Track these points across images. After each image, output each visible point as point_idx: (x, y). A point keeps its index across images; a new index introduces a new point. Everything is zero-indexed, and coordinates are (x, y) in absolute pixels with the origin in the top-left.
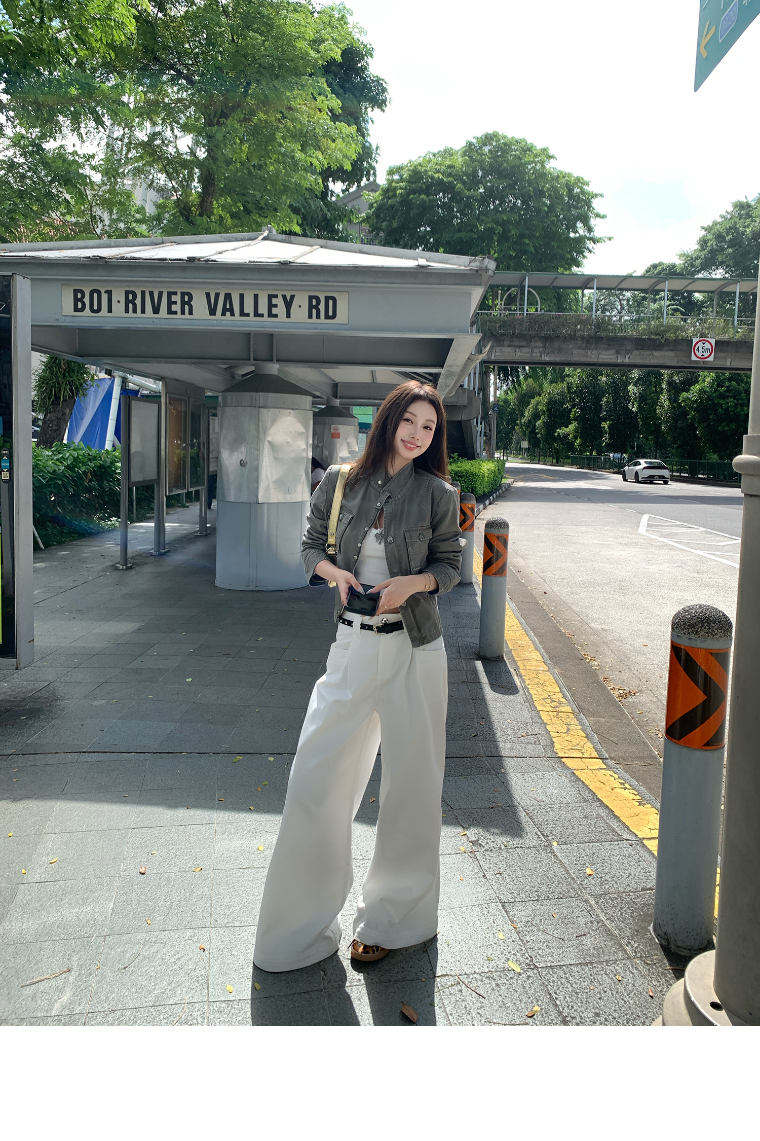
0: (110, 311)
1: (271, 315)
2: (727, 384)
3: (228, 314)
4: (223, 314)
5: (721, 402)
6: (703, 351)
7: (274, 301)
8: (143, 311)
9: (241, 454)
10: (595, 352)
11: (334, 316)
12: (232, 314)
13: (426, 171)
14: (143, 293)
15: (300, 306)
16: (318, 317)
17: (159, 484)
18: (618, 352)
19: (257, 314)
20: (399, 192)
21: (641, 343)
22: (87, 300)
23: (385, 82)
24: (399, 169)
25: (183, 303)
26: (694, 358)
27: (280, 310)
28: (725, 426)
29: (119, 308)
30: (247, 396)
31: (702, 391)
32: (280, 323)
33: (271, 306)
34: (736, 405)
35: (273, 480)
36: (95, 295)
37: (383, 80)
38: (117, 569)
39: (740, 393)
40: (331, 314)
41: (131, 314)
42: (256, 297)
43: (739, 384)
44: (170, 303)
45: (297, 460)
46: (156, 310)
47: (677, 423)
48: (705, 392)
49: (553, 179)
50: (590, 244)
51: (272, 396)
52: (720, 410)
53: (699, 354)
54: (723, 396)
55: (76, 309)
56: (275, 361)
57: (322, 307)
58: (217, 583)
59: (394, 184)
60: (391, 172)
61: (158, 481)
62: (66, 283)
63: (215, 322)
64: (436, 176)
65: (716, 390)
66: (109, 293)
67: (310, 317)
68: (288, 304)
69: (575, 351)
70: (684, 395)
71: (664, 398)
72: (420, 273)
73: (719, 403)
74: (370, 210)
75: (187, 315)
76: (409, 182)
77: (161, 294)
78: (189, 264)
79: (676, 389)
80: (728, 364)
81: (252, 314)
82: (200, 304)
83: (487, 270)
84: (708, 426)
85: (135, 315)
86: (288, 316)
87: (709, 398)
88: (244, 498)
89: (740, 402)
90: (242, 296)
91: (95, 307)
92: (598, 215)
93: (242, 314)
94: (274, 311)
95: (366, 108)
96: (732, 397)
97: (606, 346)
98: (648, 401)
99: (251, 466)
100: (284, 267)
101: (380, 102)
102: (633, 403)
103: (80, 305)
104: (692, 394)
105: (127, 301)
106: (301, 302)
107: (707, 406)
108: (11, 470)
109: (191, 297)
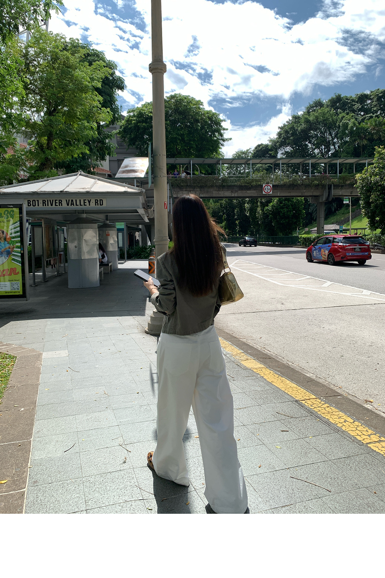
0: (38, 205)
1: (84, 205)
2: (283, 202)
4: (71, 205)
5: (281, 210)
6: (267, 190)
7: (85, 201)
8: (48, 205)
9: (76, 243)
10: (222, 192)
11: (102, 204)
12: (74, 205)
13: (145, 113)
14: (48, 201)
16: (98, 205)
17: (43, 257)
18: (232, 192)
19: (80, 205)
20: (133, 122)
21: (241, 188)
22: (31, 203)
23: (123, 79)
24: (133, 111)
25: (59, 203)
26: (264, 193)
27: (87, 203)
28: (284, 221)
29: (41, 205)
30: (76, 225)
31: (273, 206)
32: (87, 207)
33: (84, 202)
34: (288, 211)
35: (87, 251)
36: (34, 202)
37: (121, 78)
38: (32, 286)
39: (289, 206)
42: (80, 200)
43: (288, 202)
44: (56, 203)
45: (94, 245)
46: (52, 205)
47: (265, 220)
48: (275, 206)
49: (202, 114)
50: (222, 142)
51: (84, 225)
52: (281, 214)
53: (266, 191)
54: (282, 208)
55: (28, 206)
56: (85, 213)
57: (99, 202)
58: (69, 287)
59: (131, 118)
60: (129, 112)
61: (43, 255)
62: (25, 199)
63: (69, 207)
64: (149, 115)
65: (279, 205)
66: (38, 201)
67: (96, 205)
68: (89, 202)
69: (214, 192)
70: (266, 208)
71: (259, 209)
72: (125, 193)
73: (281, 211)
74: (121, 129)
75: (61, 206)
76: (137, 117)
77: (53, 201)
78: (61, 193)
79: (264, 205)
80: (279, 195)
81: (79, 205)
82: (64, 203)
83: (143, 192)
84: (277, 221)
85: (45, 207)
86: (90, 205)
87: (276, 209)
88: (76, 258)
89: (289, 210)
90: (76, 200)
91: (34, 205)
92: (224, 129)
93: (76, 205)
94: (85, 204)
95: (115, 90)
96: (286, 208)
97: (227, 189)
98: (253, 210)
99: (79, 248)
100: (88, 193)
101: (121, 87)
102: (248, 212)
103: (29, 204)
104: (269, 207)
105: (43, 203)
106: (93, 201)
107: (276, 212)
108: (23, 251)
109: (61, 201)
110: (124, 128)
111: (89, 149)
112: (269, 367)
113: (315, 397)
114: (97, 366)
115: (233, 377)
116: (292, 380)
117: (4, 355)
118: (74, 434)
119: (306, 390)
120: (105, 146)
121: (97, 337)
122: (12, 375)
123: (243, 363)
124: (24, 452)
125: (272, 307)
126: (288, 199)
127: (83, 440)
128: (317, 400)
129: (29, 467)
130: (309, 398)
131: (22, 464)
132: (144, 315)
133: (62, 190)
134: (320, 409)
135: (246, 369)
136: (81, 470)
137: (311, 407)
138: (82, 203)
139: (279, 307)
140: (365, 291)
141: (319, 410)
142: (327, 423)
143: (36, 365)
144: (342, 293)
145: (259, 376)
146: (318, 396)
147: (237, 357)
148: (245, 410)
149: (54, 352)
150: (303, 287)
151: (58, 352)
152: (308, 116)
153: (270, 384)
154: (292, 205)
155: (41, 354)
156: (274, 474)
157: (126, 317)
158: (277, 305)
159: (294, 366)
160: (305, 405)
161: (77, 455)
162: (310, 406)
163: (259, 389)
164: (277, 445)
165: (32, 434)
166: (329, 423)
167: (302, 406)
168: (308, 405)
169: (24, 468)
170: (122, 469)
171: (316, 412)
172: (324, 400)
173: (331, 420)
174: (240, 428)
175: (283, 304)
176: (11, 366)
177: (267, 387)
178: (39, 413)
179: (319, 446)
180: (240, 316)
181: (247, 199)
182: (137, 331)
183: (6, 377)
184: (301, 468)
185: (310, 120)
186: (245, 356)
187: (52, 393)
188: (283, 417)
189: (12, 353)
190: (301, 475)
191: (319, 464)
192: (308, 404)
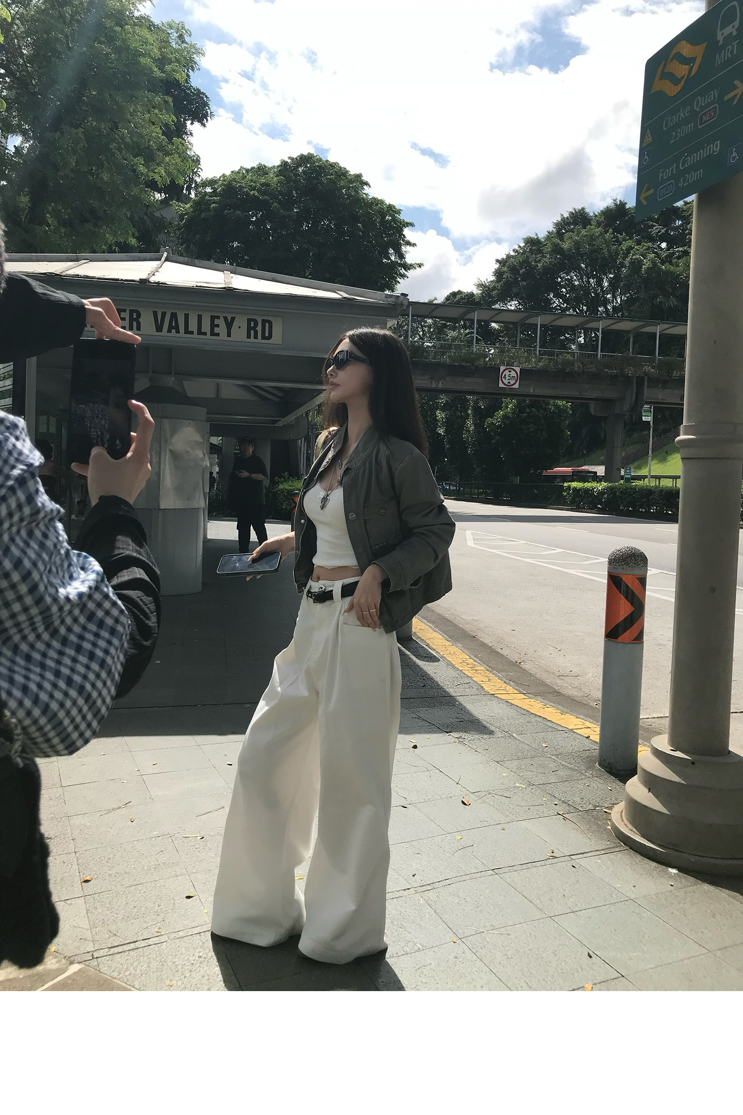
1: (213, 333)
3: (174, 331)
4: (169, 331)
7: (216, 322)
11: (270, 337)
12: (178, 332)
15: (240, 327)
16: (256, 337)
19: (200, 332)
25: (132, 320)
26: (500, 385)
27: (222, 329)
32: (221, 341)
33: (213, 326)
40: (267, 335)
42: (200, 317)
53: (506, 381)
57: (259, 329)
63: (161, 337)
67: (249, 337)
68: (229, 325)
72: (346, 304)
78: (140, 286)
81: (196, 332)
82: (147, 320)
86: (229, 335)
90: (187, 316)
93: (187, 331)
94: (216, 330)
100: (227, 293)
106: (241, 324)
109: (139, 315)
133: (144, 277)
138: (206, 327)
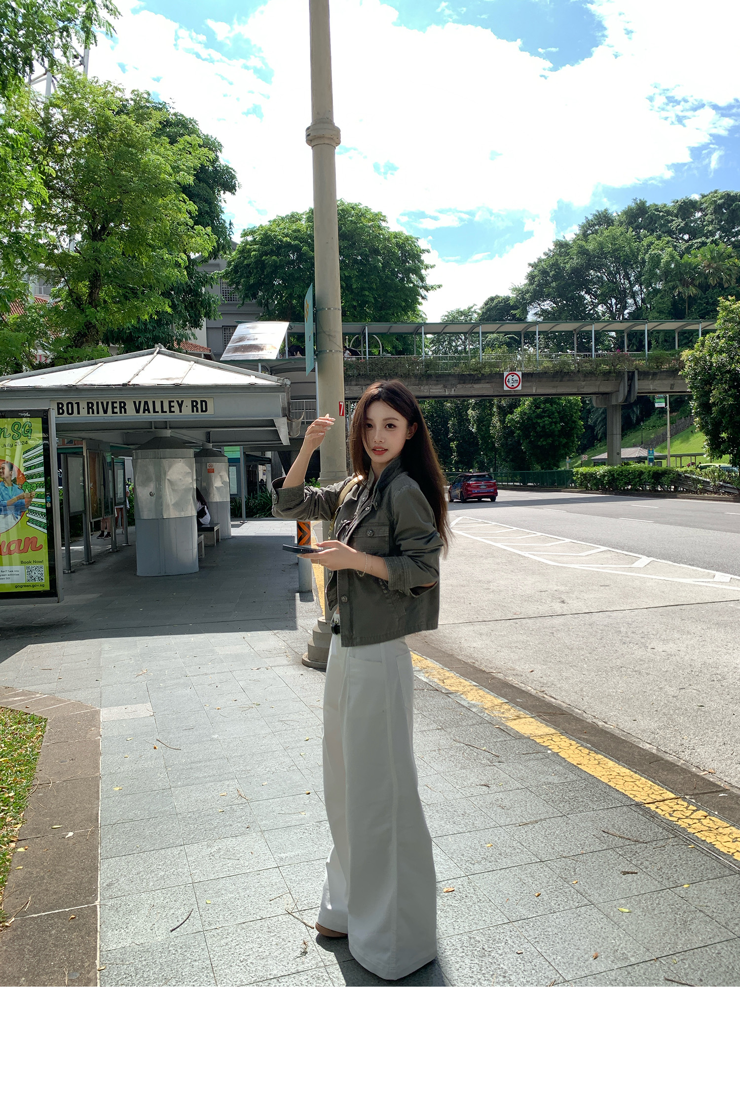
0: (79, 413)
1: (171, 411)
2: (542, 406)
3: (147, 412)
4: (144, 412)
5: (539, 421)
6: (513, 382)
7: (172, 404)
8: (98, 413)
9: (151, 487)
10: (427, 387)
11: (206, 411)
12: (149, 412)
13: (275, 236)
14: (97, 403)
16: (197, 411)
17: (85, 514)
18: (445, 387)
19: (163, 412)
20: (253, 253)
21: (463, 379)
22: (65, 408)
23: (234, 171)
24: (252, 232)
25: (121, 408)
26: (506, 388)
27: (176, 408)
28: (543, 441)
29: (83, 412)
30: (151, 452)
31: (523, 413)
32: (177, 415)
33: (170, 407)
34: (551, 423)
35: (173, 503)
36: (70, 405)
37: (230, 168)
38: (66, 573)
40: (204, 409)
41: (91, 414)
42: (162, 402)
43: (552, 406)
44: (113, 408)
45: (187, 490)
46: (105, 412)
47: (507, 440)
48: (525, 414)
49: (385, 239)
50: (423, 292)
51: (168, 451)
52: (538, 428)
53: (510, 385)
54: (539, 416)
55: (59, 413)
56: (168, 428)
57: (199, 406)
58: (138, 574)
59: (248, 246)
60: (245, 234)
61: (85, 511)
62: (52, 400)
63: (139, 417)
64: (284, 239)
65: (534, 412)
66: (78, 404)
67: (193, 411)
68: (180, 405)
70: (510, 416)
71: (495, 419)
72: (251, 387)
73: (537, 422)
74: (229, 267)
75: (123, 414)
76: (261, 244)
77: (108, 403)
78: (124, 387)
79: (504, 412)
80: (534, 391)
81: (160, 411)
82: (130, 407)
83: (286, 385)
84: (530, 442)
85: (93, 415)
86: (181, 412)
87: (529, 418)
88: (152, 516)
89: (554, 420)
90: (154, 402)
91: (70, 412)
92: (427, 267)
93: (155, 412)
94: (173, 409)
95: (219, 191)
96: (547, 416)
97: (435, 382)
98: (483, 422)
99: (158, 496)
100: (177, 387)
101: (231, 187)
102: (473, 425)
103: (61, 411)
104: (516, 415)
105: (89, 408)
106: (187, 404)
107: (528, 425)
108: (51, 502)
109: (125, 404)
110: (236, 266)
111: (171, 305)
112: (565, 732)
113: (673, 796)
114: (216, 736)
115: (497, 754)
116: (618, 759)
117: (20, 715)
118: (187, 888)
119: (652, 781)
120: (199, 301)
121: (206, 674)
122: (40, 759)
123: (511, 724)
124: (83, 933)
125: (543, 609)
126: (550, 399)
127: (208, 902)
128: (680, 802)
129: (98, 968)
130: (661, 798)
131: (83, 962)
132: (294, 628)
133: (125, 382)
134: (691, 822)
135: (519, 737)
136: (212, 975)
137: (671, 819)
138: (166, 408)
139: (558, 607)
140: (718, 574)
141: (689, 825)
142: (711, 851)
143: (88, 736)
144: (675, 580)
145: (549, 752)
146: (680, 793)
147: (496, 713)
148: (537, 826)
149: (123, 707)
150: (598, 568)
151: (130, 708)
152: (584, 243)
153: (574, 768)
154: (559, 413)
155: (98, 713)
156: (629, 973)
157: (259, 632)
158: (553, 604)
159: (610, 727)
160: (656, 813)
161: (199, 937)
162: (667, 815)
163: (556, 780)
164: (621, 905)
165: (96, 890)
166: (717, 852)
167: (653, 816)
168: (663, 813)
169: (89, 972)
170: (300, 968)
171: (684, 829)
172: (694, 801)
173: (718, 846)
174: (534, 867)
175: (563, 602)
176: (37, 738)
177: (572, 777)
178: (106, 844)
179: (709, 904)
180: (484, 628)
181: (472, 401)
182: (286, 662)
183: (30, 762)
184: (682, 957)
185: (588, 250)
186: (512, 711)
187: (129, 798)
188: (621, 842)
189: (36, 712)
190: (687, 974)
191: (719, 946)
192: (663, 810)
